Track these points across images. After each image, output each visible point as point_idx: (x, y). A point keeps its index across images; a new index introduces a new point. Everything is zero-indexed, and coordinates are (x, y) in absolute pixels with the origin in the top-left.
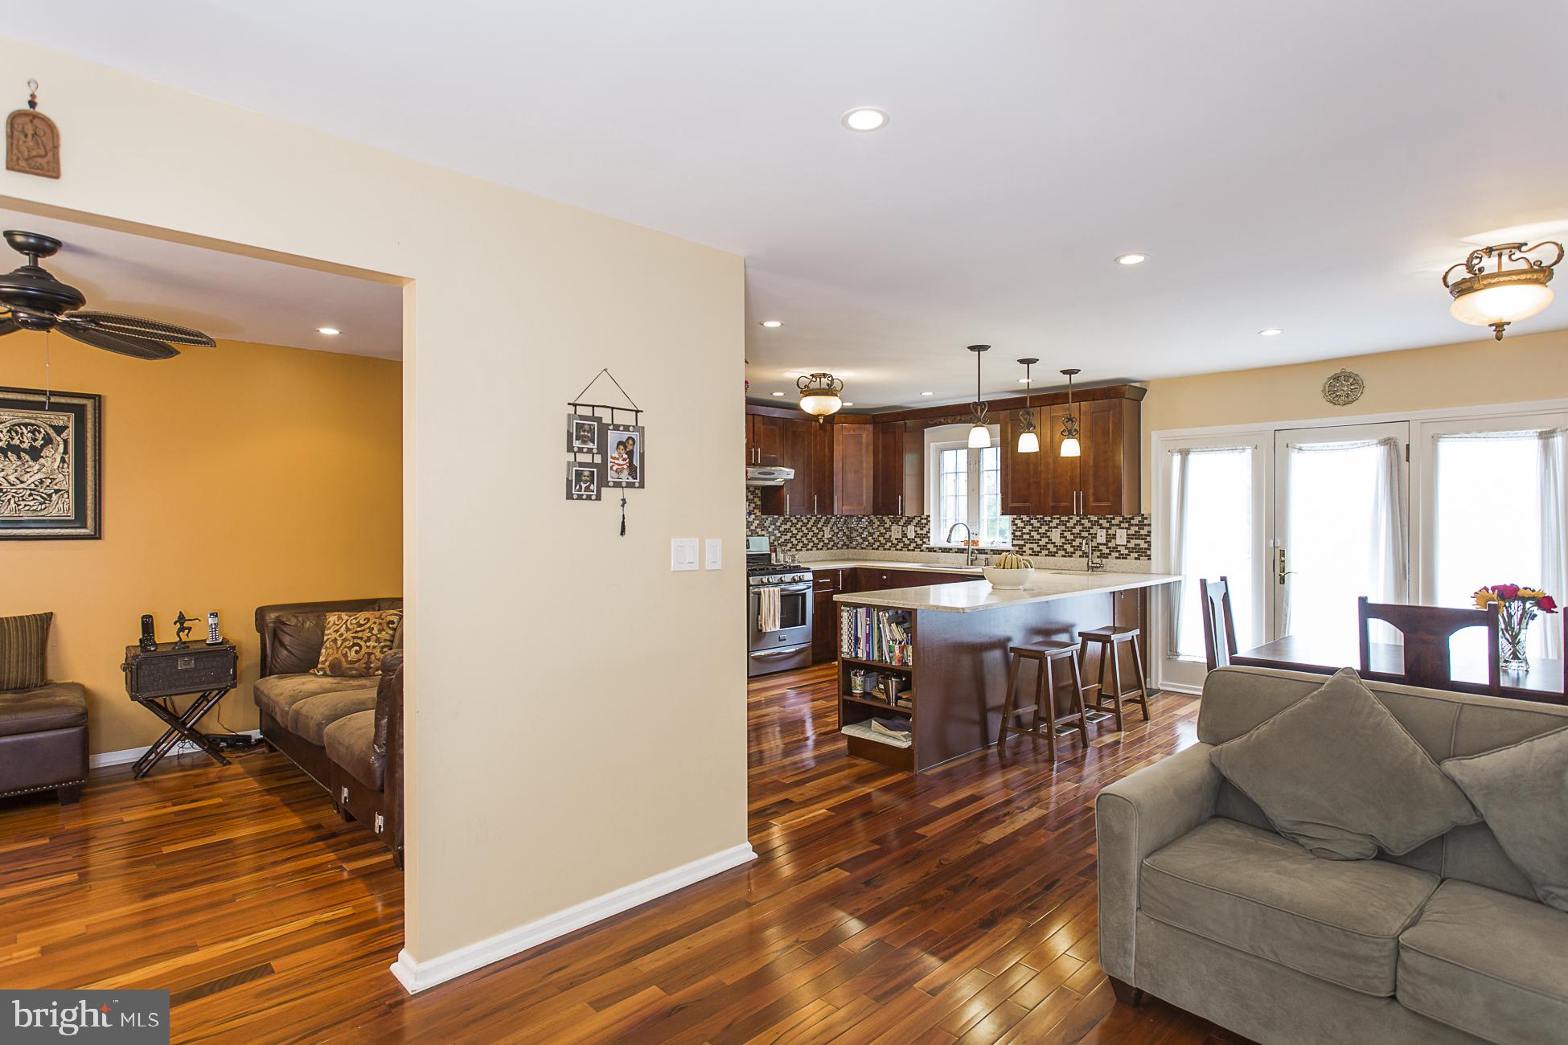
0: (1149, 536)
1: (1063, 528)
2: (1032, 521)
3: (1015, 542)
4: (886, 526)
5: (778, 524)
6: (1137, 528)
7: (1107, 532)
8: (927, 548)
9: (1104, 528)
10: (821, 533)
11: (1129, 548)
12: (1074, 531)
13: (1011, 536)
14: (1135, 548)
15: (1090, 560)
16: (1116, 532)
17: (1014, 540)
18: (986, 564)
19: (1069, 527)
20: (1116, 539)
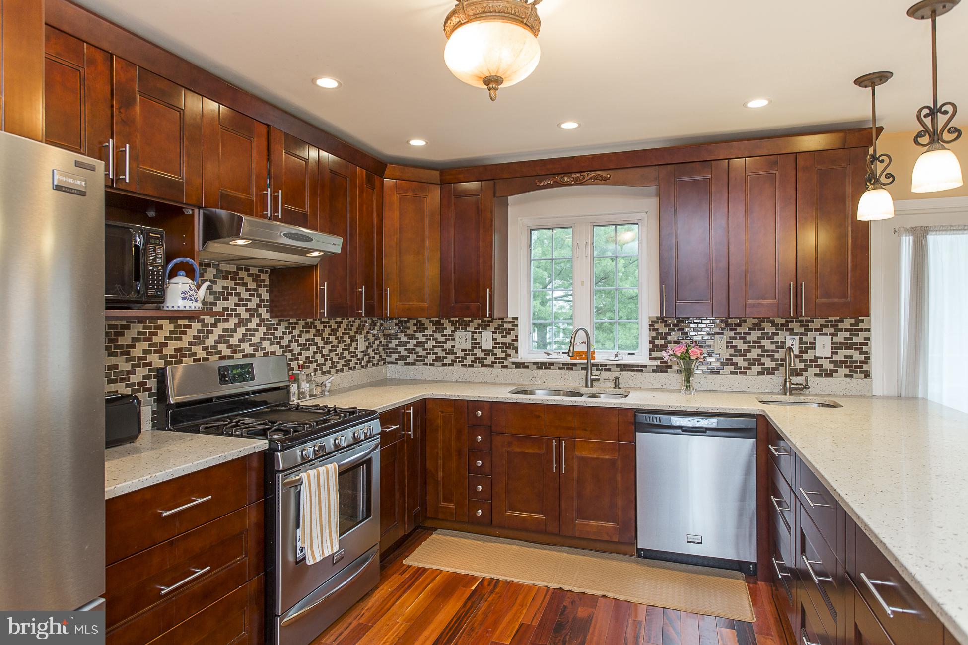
0: (867, 344)
1: (732, 334)
3: (654, 354)
4: (446, 332)
5: (296, 332)
6: (847, 335)
7: (801, 339)
8: (513, 363)
9: (796, 334)
10: (354, 344)
11: (836, 361)
12: (748, 338)
13: (649, 346)
14: (845, 362)
15: (786, 379)
16: (815, 339)
17: (654, 350)
18: (616, 386)
19: (740, 334)
20: (815, 349)
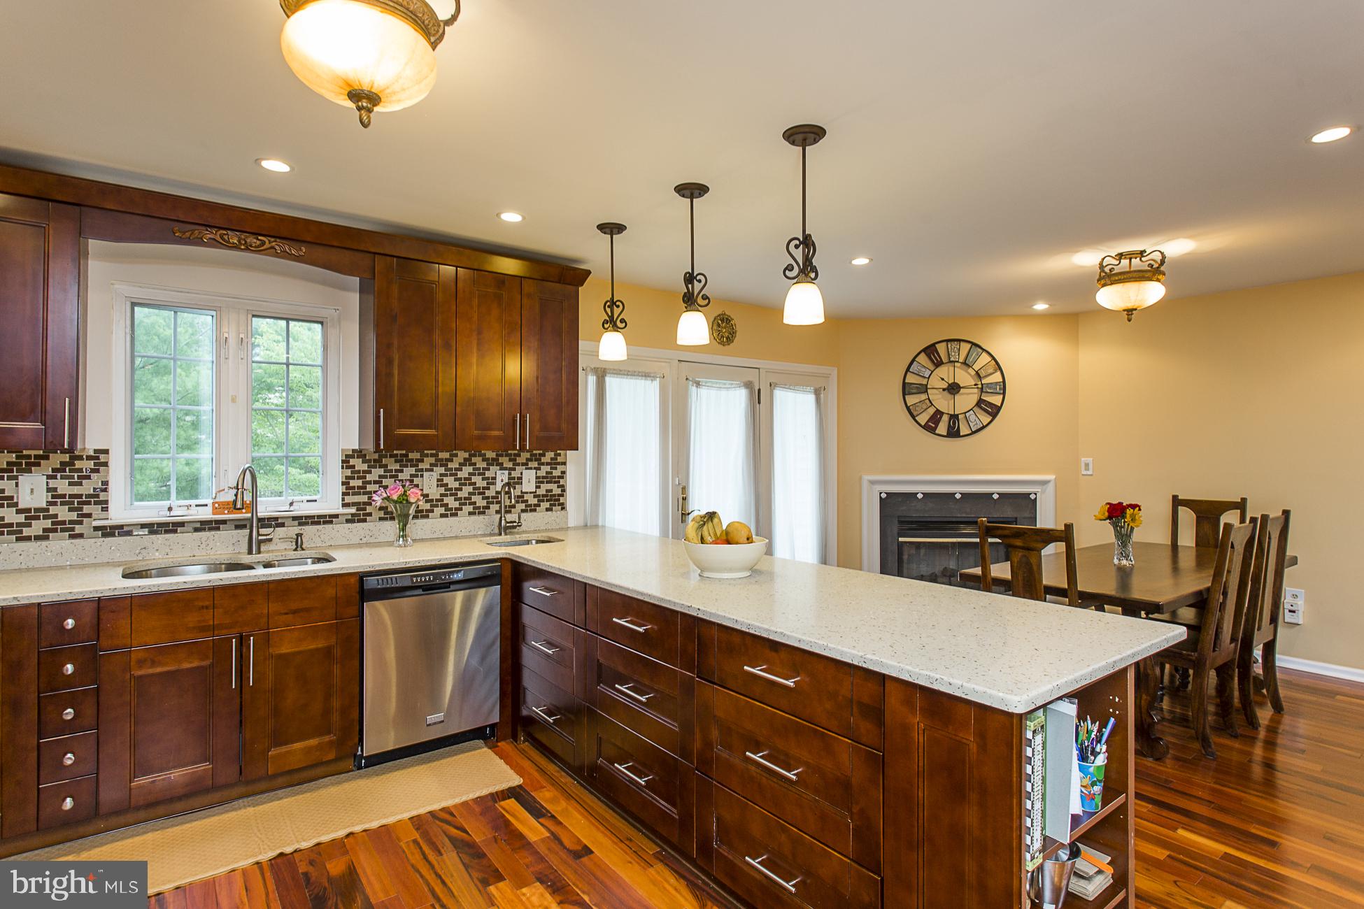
0: (563, 478)
1: (442, 470)
2: (384, 461)
3: (348, 499)
6: (548, 468)
7: (510, 474)
8: (97, 528)
9: (506, 469)
11: (539, 496)
12: (460, 474)
13: (341, 489)
14: (547, 496)
15: (501, 518)
16: (522, 474)
17: (348, 494)
18: (297, 547)
19: (451, 469)
20: (522, 484)
